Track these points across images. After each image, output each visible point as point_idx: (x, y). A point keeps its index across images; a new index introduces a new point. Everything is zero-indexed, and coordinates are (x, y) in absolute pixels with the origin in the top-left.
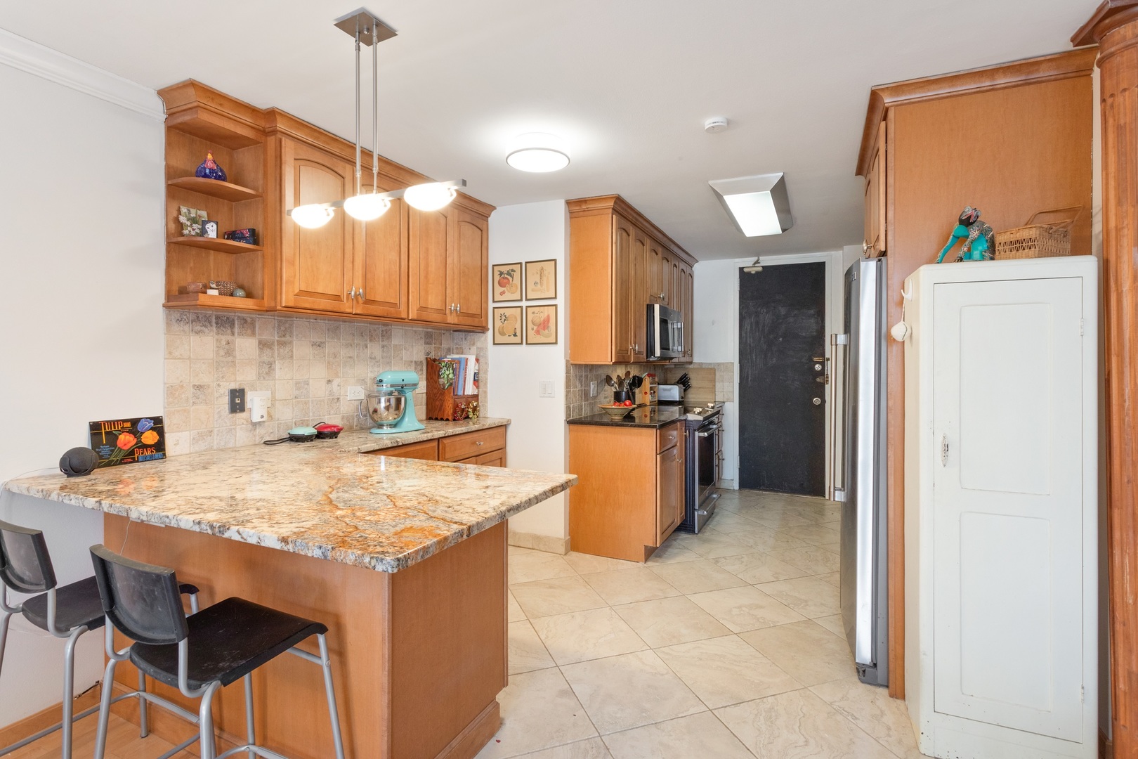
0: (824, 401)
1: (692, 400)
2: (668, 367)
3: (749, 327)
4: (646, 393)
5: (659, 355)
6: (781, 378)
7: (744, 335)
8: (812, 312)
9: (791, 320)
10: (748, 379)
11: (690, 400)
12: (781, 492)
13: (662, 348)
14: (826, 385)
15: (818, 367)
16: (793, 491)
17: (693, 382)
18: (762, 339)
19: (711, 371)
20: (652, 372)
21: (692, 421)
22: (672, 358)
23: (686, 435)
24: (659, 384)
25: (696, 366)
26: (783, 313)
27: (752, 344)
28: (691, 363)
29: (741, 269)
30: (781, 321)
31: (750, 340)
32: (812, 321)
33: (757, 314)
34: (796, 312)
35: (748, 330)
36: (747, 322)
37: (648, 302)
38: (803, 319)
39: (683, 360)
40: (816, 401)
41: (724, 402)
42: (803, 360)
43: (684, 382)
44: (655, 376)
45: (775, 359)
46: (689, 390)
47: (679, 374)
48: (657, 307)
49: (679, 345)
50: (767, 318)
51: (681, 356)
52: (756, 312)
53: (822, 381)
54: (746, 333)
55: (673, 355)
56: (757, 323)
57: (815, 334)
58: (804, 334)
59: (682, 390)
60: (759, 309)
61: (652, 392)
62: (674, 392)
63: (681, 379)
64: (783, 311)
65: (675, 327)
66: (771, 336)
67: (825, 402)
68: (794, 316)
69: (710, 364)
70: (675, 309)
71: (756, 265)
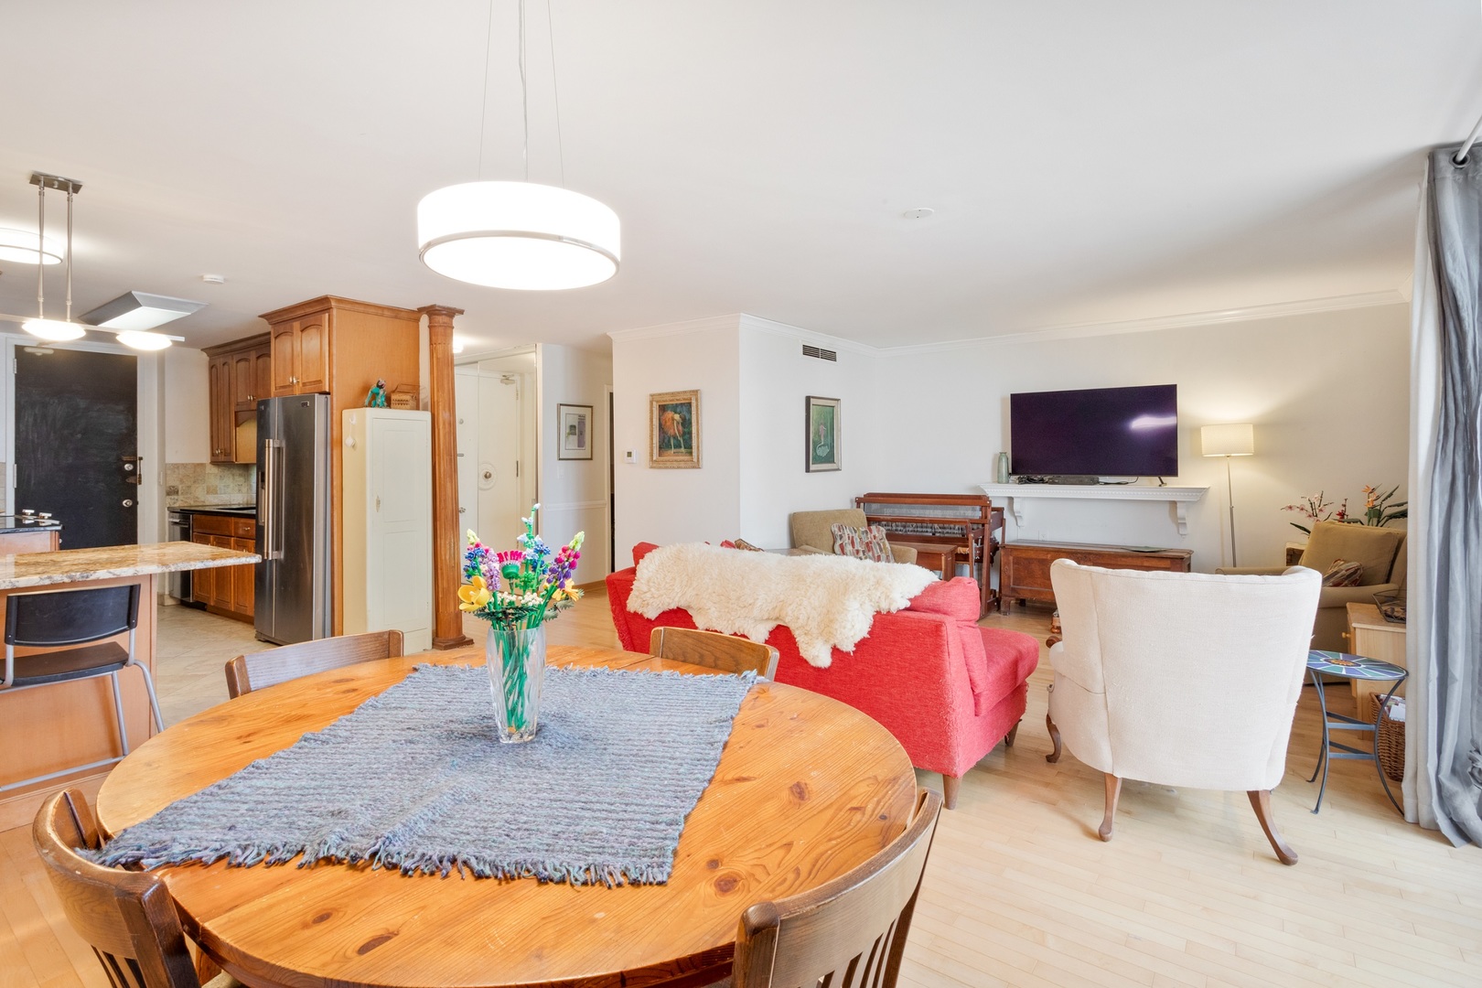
0: (135, 503)
3: (31, 420)
6: (79, 480)
7: (23, 428)
8: (121, 408)
9: (94, 414)
10: (29, 482)
14: (139, 486)
15: (128, 467)
18: (52, 434)
26: (82, 407)
27: (36, 440)
29: (19, 349)
30: (79, 415)
31: (33, 436)
32: (121, 417)
33: (44, 405)
34: (100, 406)
36: (28, 413)
38: (108, 414)
40: (127, 503)
42: (110, 460)
45: (70, 458)
50: (59, 411)
52: (43, 403)
53: (134, 482)
56: (44, 416)
57: (125, 431)
58: (110, 431)
60: (47, 399)
64: (82, 404)
66: (66, 432)
67: (137, 503)
68: (98, 411)
71: (43, 346)
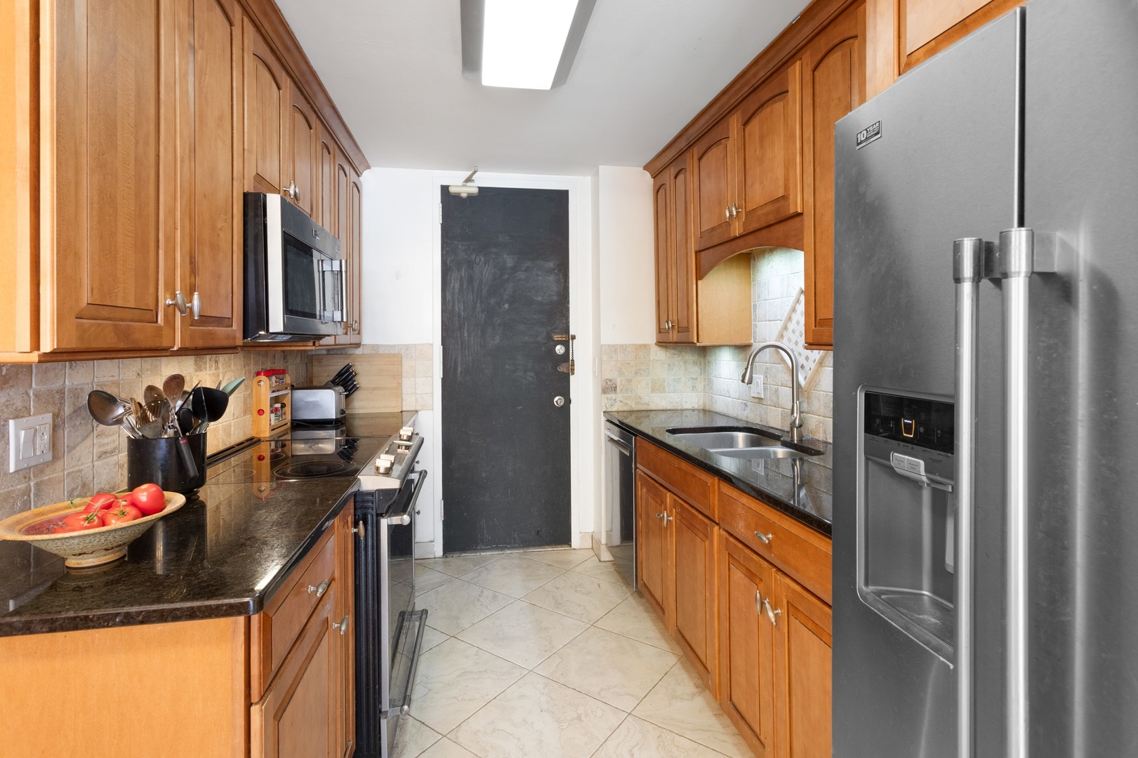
0: (568, 401)
1: (361, 411)
2: (314, 353)
3: (457, 286)
4: (261, 412)
5: (280, 329)
6: (507, 367)
7: (449, 297)
8: (551, 265)
9: (521, 275)
10: (456, 370)
11: (356, 412)
12: (509, 549)
13: (288, 309)
14: (572, 377)
15: (560, 349)
16: (526, 543)
17: (361, 380)
18: (478, 305)
19: (393, 359)
20: (279, 365)
21: (371, 494)
22: (321, 337)
23: (356, 535)
24: (293, 388)
25: (367, 351)
26: (509, 265)
27: (462, 313)
28: (358, 345)
29: (445, 189)
30: (506, 276)
31: (459, 307)
32: (552, 278)
33: (470, 265)
34: (528, 264)
35: (457, 291)
36: (454, 276)
37: (249, 188)
38: (538, 275)
39: (343, 340)
40: (558, 400)
41: (417, 411)
42: (539, 339)
43: (346, 381)
44: (283, 372)
45: (498, 337)
46: (356, 393)
47: (336, 367)
48: (274, 204)
49: (335, 308)
50: (485, 272)
51: (340, 331)
52: (469, 262)
53: (565, 371)
54: (453, 294)
55: (323, 329)
56: (471, 280)
57: (555, 298)
58: (540, 299)
59: (343, 397)
60: (473, 257)
61: (278, 405)
62: (325, 402)
63: (340, 374)
64: (510, 261)
65: (327, 267)
66: (493, 301)
67: (570, 402)
68: (526, 270)
69: (393, 346)
70: (327, 227)
71: (469, 184)
